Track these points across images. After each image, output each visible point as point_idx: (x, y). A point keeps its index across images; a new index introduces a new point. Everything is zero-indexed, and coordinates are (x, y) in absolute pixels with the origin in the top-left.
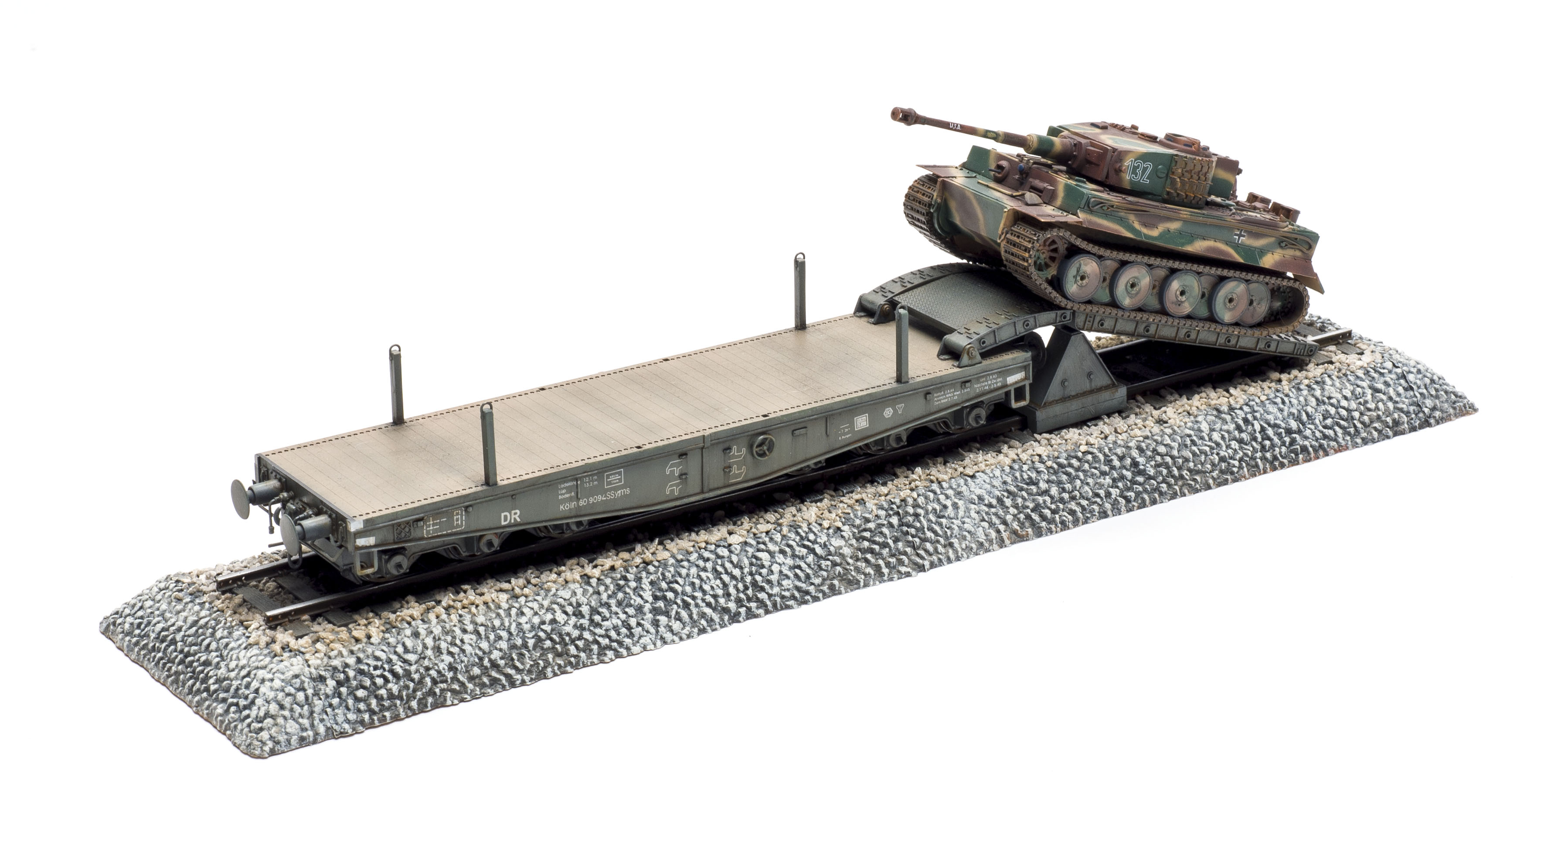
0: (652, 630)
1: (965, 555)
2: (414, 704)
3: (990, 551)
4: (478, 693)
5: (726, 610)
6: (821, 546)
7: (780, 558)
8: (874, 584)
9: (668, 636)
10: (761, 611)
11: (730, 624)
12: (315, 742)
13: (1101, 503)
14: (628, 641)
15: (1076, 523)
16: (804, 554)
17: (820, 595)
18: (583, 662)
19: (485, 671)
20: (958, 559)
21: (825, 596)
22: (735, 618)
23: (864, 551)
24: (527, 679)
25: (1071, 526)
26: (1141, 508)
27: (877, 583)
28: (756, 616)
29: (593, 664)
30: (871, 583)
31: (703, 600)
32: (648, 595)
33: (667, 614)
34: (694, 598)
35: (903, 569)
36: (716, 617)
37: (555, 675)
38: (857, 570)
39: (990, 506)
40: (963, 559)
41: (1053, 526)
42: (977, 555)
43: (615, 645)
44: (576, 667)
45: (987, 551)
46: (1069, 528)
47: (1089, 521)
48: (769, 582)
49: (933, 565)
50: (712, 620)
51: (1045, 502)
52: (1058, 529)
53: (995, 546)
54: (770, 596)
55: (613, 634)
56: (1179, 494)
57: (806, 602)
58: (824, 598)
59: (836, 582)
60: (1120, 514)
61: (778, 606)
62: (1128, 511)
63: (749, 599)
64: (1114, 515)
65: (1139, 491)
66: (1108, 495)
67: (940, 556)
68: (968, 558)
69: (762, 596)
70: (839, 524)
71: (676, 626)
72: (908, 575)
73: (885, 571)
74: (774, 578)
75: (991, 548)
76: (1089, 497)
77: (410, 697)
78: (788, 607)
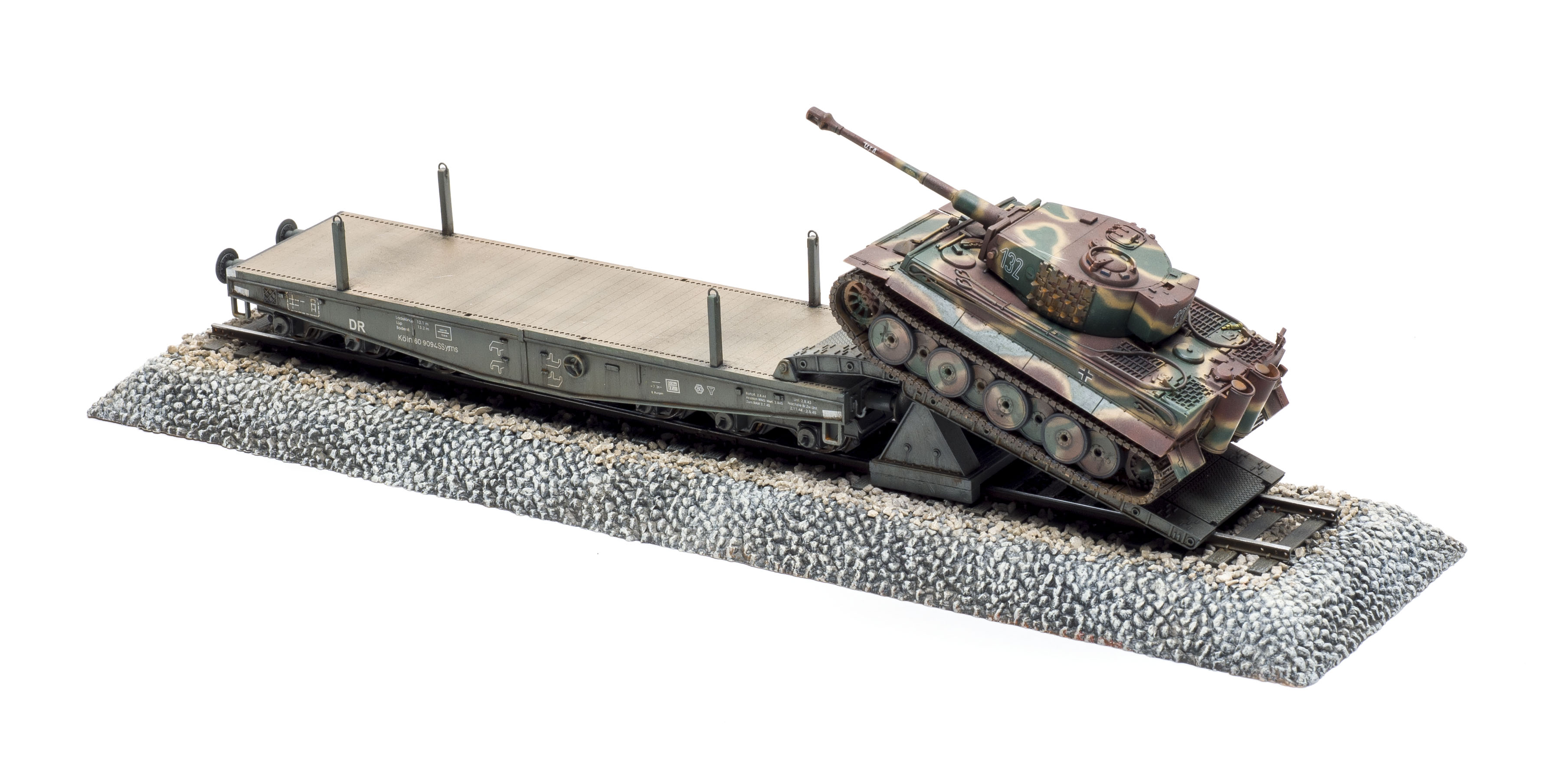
0: (401, 471)
1: (684, 547)
2: (201, 432)
3: (709, 555)
4: (248, 448)
5: (465, 487)
6: (579, 475)
7: (541, 469)
8: (594, 529)
9: (407, 481)
10: (488, 501)
11: (460, 498)
12: (125, 423)
13: (839, 568)
14: (375, 469)
15: (801, 573)
16: (562, 475)
17: (543, 514)
18: (334, 467)
19: (266, 434)
20: (676, 547)
21: (548, 517)
22: (467, 496)
23: (609, 498)
24: (286, 456)
25: (795, 572)
26: (873, 592)
27: (597, 530)
28: (484, 504)
29: (340, 471)
30: (592, 527)
31: (456, 468)
32: (420, 443)
33: (421, 463)
34: (450, 462)
35: (624, 530)
36: (452, 486)
37: (307, 465)
38: (590, 509)
39: (743, 517)
40: (680, 549)
41: (777, 563)
42: (696, 553)
43: (365, 466)
44: (327, 467)
45: (708, 554)
46: (792, 574)
47: (816, 577)
48: (515, 483)
49: (650, 540)
50: (449, 488)
51: (791, 539)
52: (781, 569)
53: (716, 554)
54: (506, 493)
55: (370, 458)
56: (917, 599)
57: (528, 514)
58: (545, 519)
59: (562, 510)
60: (849, 587)
61: (505, 505)
62: (858, 588)
63: (489, 487)
64: (842, 585)
65: (882, 576)
66: (851, 564)
67: (663, 536)
68: (686, 550)
69: (500, 490)
70: (609, 466)
71: (419, 476)
72: (623, 536)
73: (608, 523)
74: (520, 481)
75: (712, 553)
76: (835, 557)
77: (204, 426)
78: (513, 510)
